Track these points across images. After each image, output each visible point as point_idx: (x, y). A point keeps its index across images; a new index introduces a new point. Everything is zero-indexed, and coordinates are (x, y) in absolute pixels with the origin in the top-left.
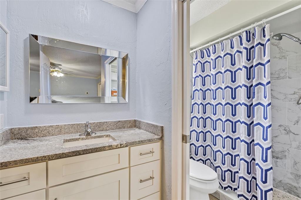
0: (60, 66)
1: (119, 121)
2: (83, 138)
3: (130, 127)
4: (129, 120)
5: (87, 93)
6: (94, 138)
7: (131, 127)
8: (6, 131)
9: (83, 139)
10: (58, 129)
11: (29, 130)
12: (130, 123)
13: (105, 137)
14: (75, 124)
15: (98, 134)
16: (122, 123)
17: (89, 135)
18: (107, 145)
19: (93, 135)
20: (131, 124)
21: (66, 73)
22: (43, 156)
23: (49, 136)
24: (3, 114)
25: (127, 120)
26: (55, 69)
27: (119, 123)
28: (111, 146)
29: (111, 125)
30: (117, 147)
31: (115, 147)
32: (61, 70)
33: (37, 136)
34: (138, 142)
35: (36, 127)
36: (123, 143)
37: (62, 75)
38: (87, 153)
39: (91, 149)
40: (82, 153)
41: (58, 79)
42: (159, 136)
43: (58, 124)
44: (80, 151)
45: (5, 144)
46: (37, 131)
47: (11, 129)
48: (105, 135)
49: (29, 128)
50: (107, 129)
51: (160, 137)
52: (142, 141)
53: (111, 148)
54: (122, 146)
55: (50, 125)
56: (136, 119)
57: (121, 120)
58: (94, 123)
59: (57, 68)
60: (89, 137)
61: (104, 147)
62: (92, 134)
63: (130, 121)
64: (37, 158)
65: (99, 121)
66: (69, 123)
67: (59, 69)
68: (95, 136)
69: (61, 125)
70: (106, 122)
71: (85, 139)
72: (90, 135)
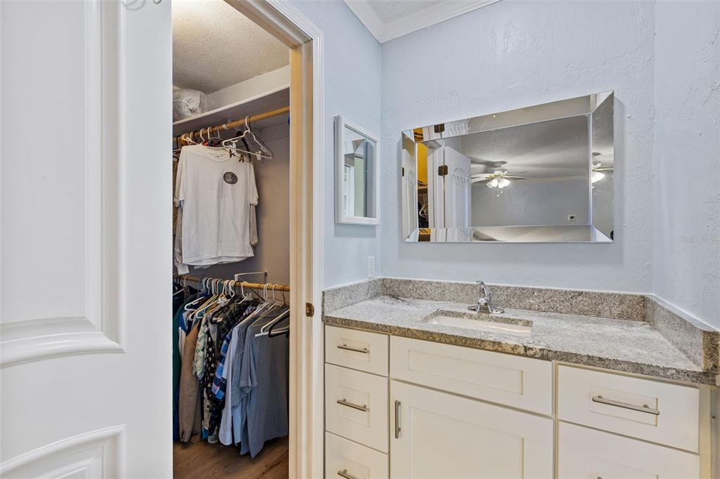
0: (503, 166)
1: (580, 294)
2: (471, 315)
3: (621, 316)
4: (620, 295)
5: (572, 218)
6: (496, 321)
7: (625, 317)
8: (375, 281)
9: (471, 317)
10: (440, 290)
11: (402, 285)
12: (621, 303)
13: (520, 323)
14: (467, 285)
15: (509, 314)
16: (591, 298)
17: (486, 313)
18: (491, 339)
19: (496, 313)
20: (625, 307)
21: (517, 178)
22: (384, 325)
23: (426, 299)
24: (373, 257)
25: (611, 292)
26: (493, 172)
27: (580, 298)
28: (500, 343)
29: (555, 299)
30: (513, 351)
31: (509, 350)
32: (506, 172)
33: (411, 296)
34: (585, 359)
35: (410, 281)
36: (536, 347)
37: (506, 183)
38: (446, 343)
39: (454, 336)
40: (438, 339)
41: (500, 194)
42: (699, 365)
43: (439, 281)
44: (435, 333)
45: (371, 298)
46: (411, 287)
47: (384, 280)
48: (520, 320)
49: (401, 281)
50: (543, 308)
51: (701, 371)
52: (600, 359)
53: (500, 349)
54: (530, 352)
55: (428, 280)
56: (651, 294)
57: (587, 290)
58: (508, 288)
59: (497, 170)
60: (484, 315)
61: (483, 341)
62: (492, 311)
63: (622, 299)
64: (377, 325)
65: (520, 286)
66: (457, 282)
67: (500, 173)
68: (497, 317)
69: (444, 283)
70: (540, 291)
71: (476, 319)
72: (489, 313)
